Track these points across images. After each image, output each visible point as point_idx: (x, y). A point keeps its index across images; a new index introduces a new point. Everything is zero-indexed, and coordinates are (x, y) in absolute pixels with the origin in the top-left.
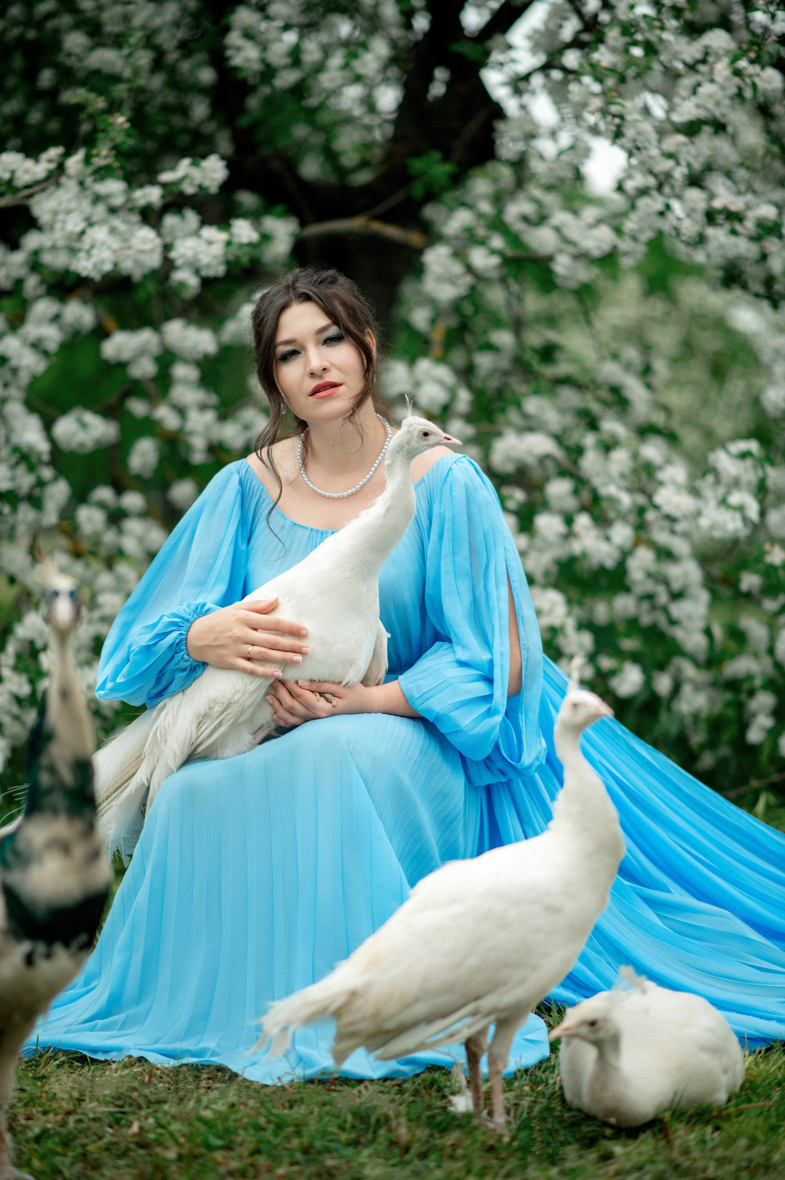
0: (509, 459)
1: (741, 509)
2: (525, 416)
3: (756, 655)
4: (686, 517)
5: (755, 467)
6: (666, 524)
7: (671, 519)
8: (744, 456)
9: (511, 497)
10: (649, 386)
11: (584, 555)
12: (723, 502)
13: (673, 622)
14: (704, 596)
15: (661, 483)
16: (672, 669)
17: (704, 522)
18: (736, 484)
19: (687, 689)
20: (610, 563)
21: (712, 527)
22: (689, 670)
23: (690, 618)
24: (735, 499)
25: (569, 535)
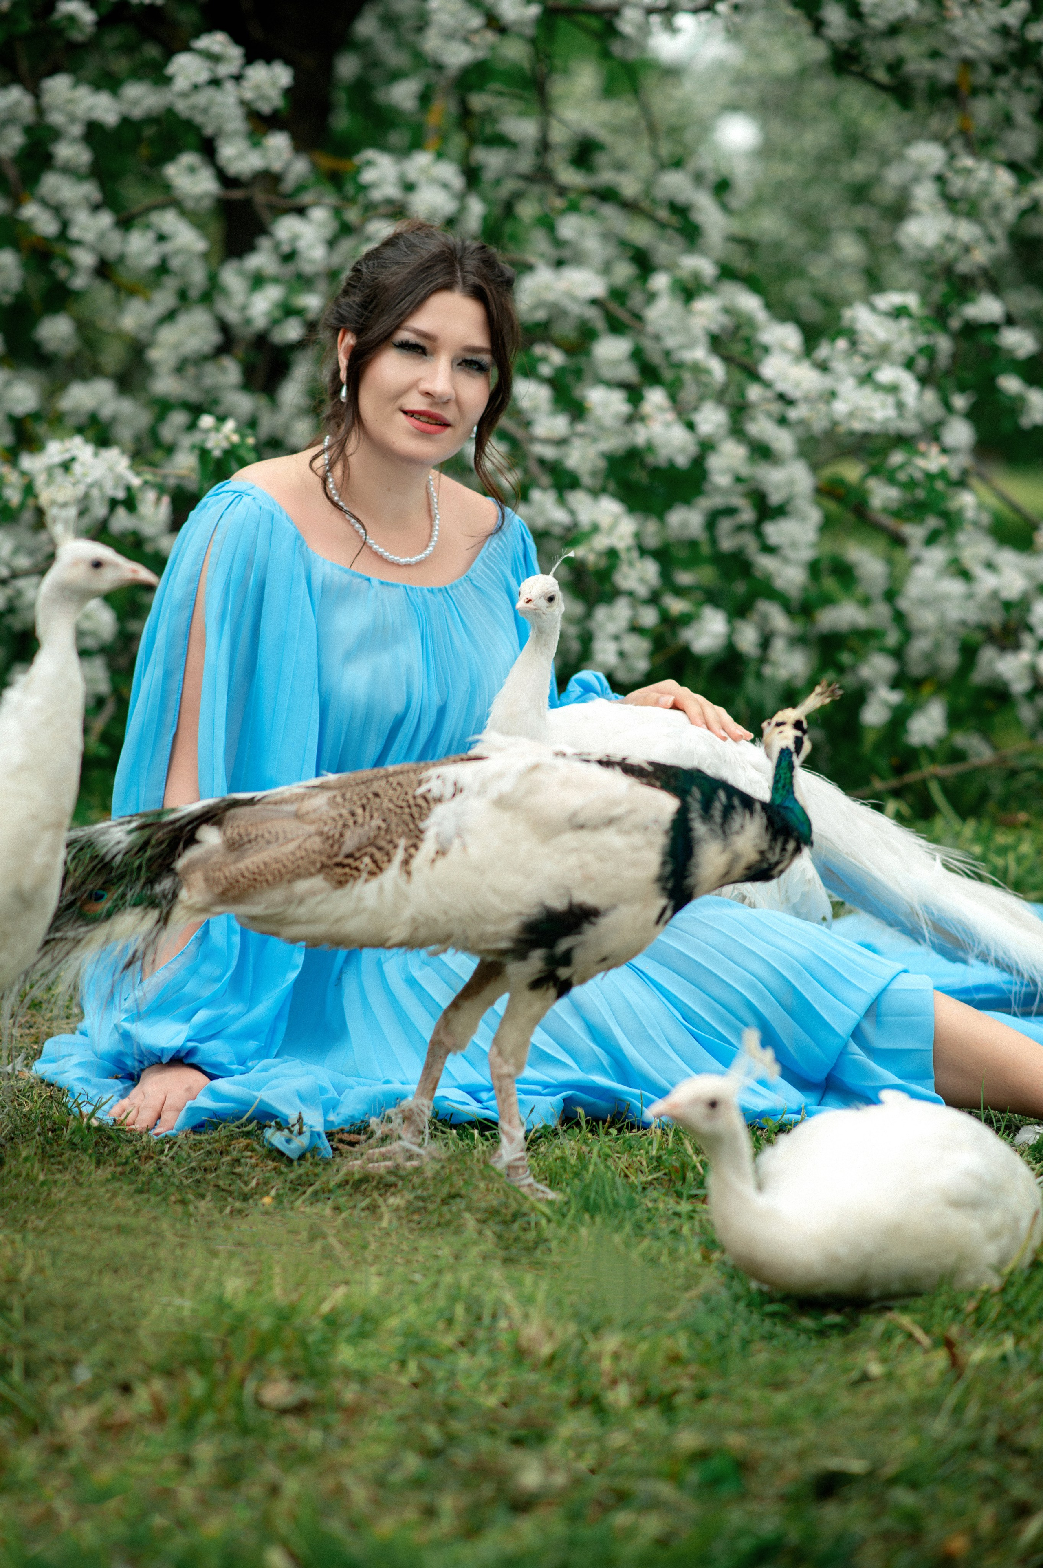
0: (540, 304)
1: (893, 389)
2: (558, 243)
3: (866, 602)
4: (807, 399)
5: (913, 330)
6: (776, 408)
7: (784, 399)
8: (899, 313)
9: (544, 359)
10: (725, 208)
11: (650, 447)
12: (866, 379)
13: (769, 549)
14: (815, 516)
15: (766, 349)
16: (755, 617)
17: (840, 407)
18: (883, 353)
19: (779, 645)
20: (682, 461)
21: (852, 415)
22: (779, 621)
23: (794, 545)
24: (887, 374)
25: (633, 418)
